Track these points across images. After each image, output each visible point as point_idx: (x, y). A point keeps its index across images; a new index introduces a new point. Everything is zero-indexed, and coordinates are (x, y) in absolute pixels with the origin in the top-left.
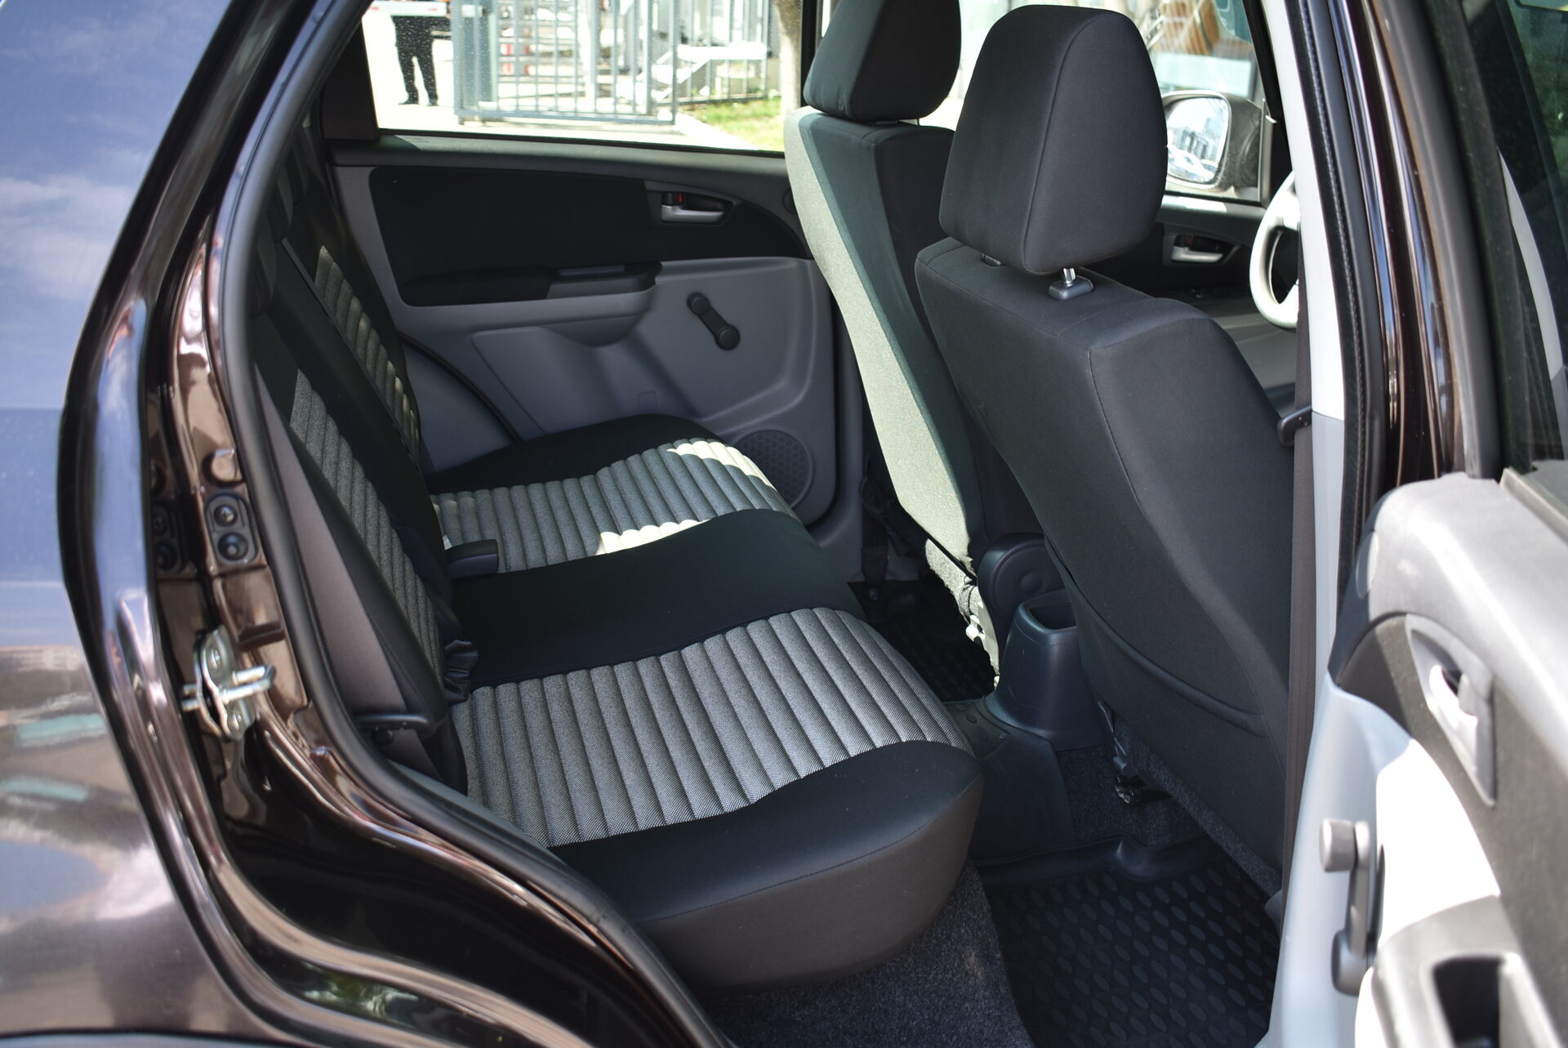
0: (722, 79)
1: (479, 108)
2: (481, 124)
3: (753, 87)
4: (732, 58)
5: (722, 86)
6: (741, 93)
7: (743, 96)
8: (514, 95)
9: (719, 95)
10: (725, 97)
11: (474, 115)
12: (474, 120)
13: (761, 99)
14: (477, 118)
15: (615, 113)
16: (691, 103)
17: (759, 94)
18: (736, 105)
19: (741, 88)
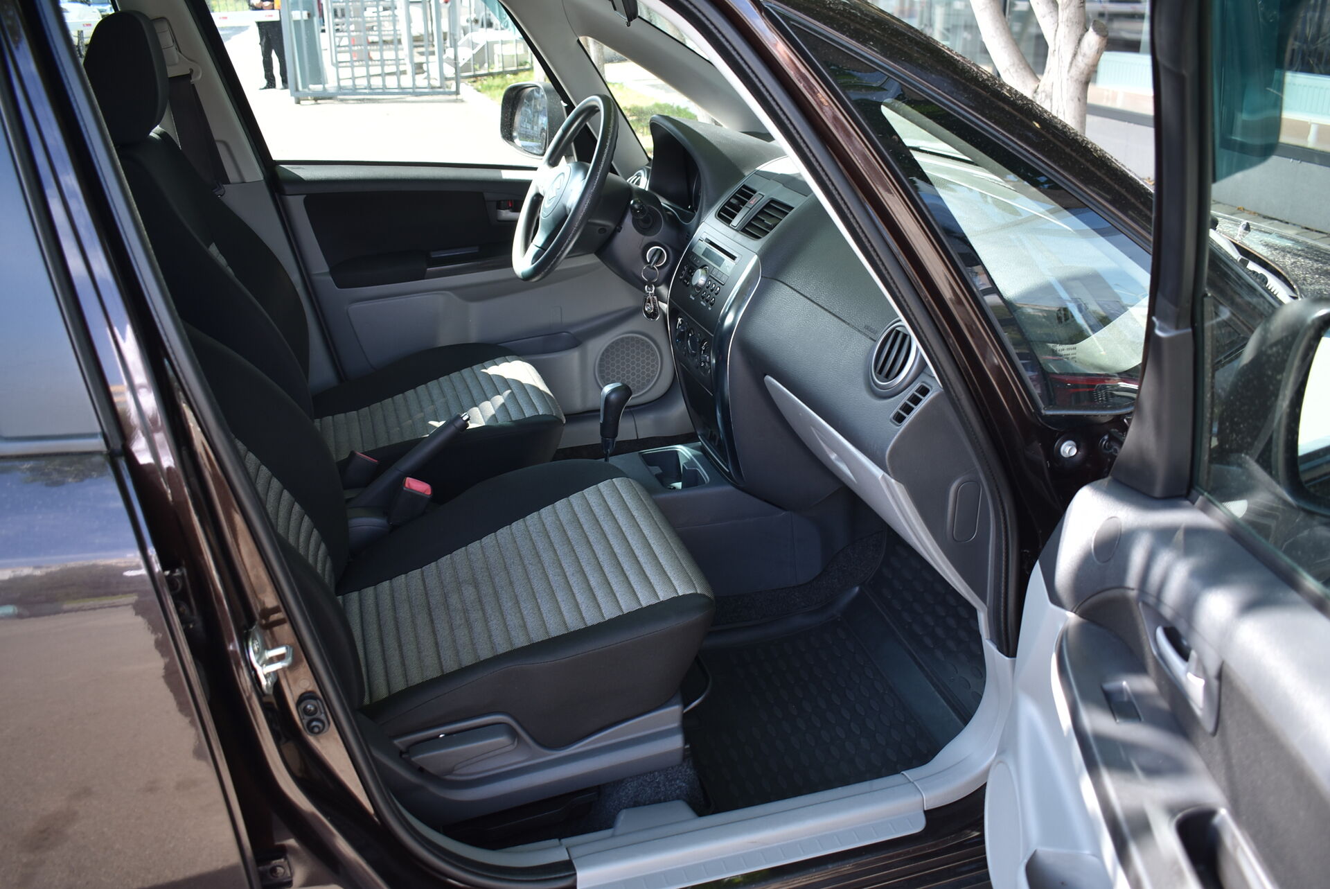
0: (498, 56)
1: (309, 89)
2: (313, 102)
3: (522, 60)
4: (504, 40)
5: (499, 62)
6: (513, 66)
7: (514, 68)
8: (351, 76)
9: (497, 68)
10: (501, 70)
11: (307, 96)
12: (308, 100)
13: (528, 70)
14: (309, 98)
15: (415, 87)
16: (475, 76)
17: (527, 66)
18: (508, 76)
19: (513, 62)
